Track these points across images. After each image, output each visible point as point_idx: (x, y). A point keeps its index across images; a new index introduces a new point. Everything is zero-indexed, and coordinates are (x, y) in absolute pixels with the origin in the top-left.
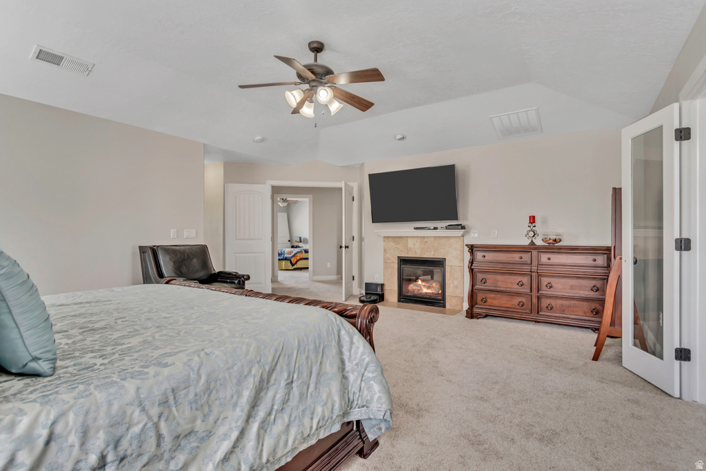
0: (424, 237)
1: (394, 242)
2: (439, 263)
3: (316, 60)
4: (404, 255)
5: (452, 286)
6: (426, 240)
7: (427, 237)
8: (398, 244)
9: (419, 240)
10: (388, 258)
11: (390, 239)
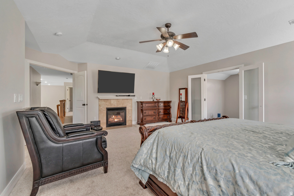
0: (118, 99)
1: (104, 101)
2: (124, 109)
3: (168, 30)
4: (109, 107)
5: (128, 117)
6: (119, 100)
7: (119, 99)
8: (107, 102)
9: (116, 100)
10: (102, 109)
11: (102, 100)
